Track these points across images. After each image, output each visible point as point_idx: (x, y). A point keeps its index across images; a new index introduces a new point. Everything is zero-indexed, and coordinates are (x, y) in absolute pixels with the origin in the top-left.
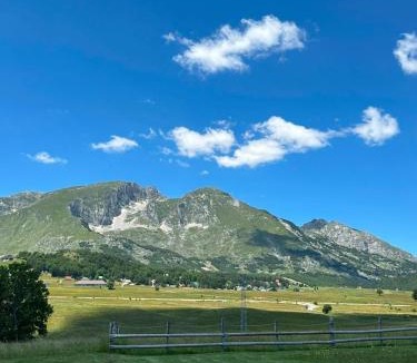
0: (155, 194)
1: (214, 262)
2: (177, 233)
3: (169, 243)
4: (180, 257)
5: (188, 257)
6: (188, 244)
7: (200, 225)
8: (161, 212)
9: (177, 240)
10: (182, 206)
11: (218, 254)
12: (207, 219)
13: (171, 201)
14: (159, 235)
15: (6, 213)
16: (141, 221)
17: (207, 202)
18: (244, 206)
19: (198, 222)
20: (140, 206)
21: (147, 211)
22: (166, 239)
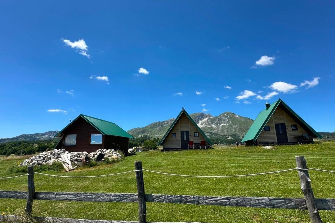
0: (209, 116)
1: (231, 136)
2: (218, 127)
3: (216, 131)
4: (219, 135)
5: (222, 135)
6: (222, 131)
7: (225, 124)
8: (212, 121)
9: (218, 130)
10: (219, 119)
11: (232, 133)
12: (228, 122)
13: (215, 117)
14: (212, 129)
15: (167, 125)
16: (206, 125)
17: (227, 117)
18: (240, 117)
19: (224, 123)
20: (205, 120)
21: (208, 121)
22: (214, 130)
